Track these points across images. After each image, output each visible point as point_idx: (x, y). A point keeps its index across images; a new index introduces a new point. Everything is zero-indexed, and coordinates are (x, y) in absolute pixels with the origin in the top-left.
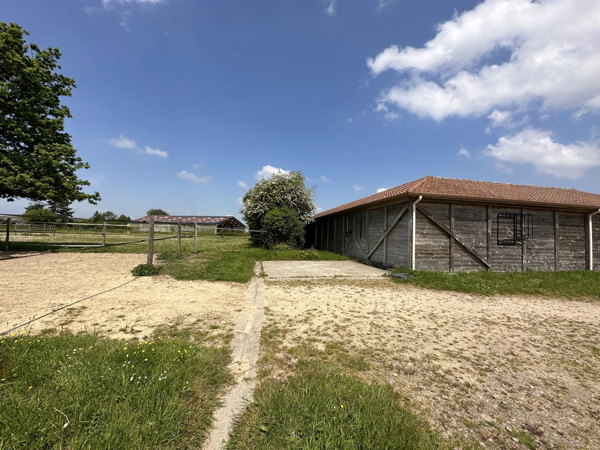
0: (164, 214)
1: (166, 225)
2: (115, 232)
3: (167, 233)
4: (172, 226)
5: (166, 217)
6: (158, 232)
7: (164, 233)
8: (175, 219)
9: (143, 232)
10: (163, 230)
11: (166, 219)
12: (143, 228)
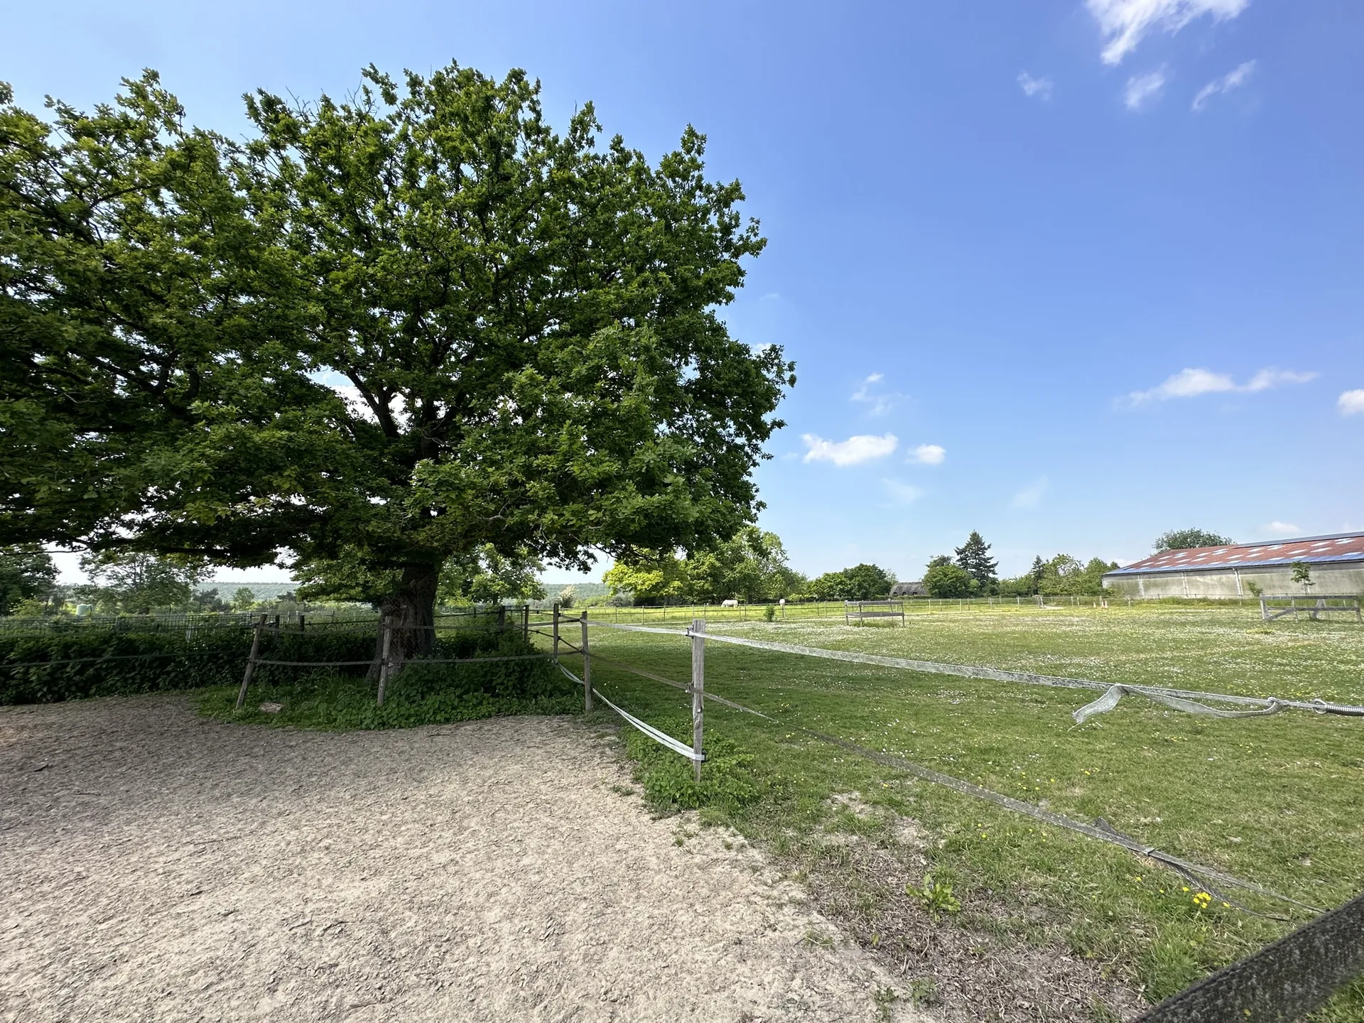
0: (1213, 542)
1: (1224, 577)
2: (1070, 603)
3: (1233, 603)
4: (1250, 577)
5: (1220, 552)
6: (1200, 600)
7: (1222, 603)
8: (1255, 553)
9: (1150, 601)
10: (1217, 594)
11: (1220, 558)
12: (1147, 587)
